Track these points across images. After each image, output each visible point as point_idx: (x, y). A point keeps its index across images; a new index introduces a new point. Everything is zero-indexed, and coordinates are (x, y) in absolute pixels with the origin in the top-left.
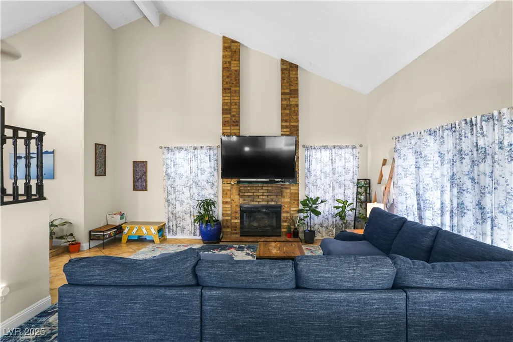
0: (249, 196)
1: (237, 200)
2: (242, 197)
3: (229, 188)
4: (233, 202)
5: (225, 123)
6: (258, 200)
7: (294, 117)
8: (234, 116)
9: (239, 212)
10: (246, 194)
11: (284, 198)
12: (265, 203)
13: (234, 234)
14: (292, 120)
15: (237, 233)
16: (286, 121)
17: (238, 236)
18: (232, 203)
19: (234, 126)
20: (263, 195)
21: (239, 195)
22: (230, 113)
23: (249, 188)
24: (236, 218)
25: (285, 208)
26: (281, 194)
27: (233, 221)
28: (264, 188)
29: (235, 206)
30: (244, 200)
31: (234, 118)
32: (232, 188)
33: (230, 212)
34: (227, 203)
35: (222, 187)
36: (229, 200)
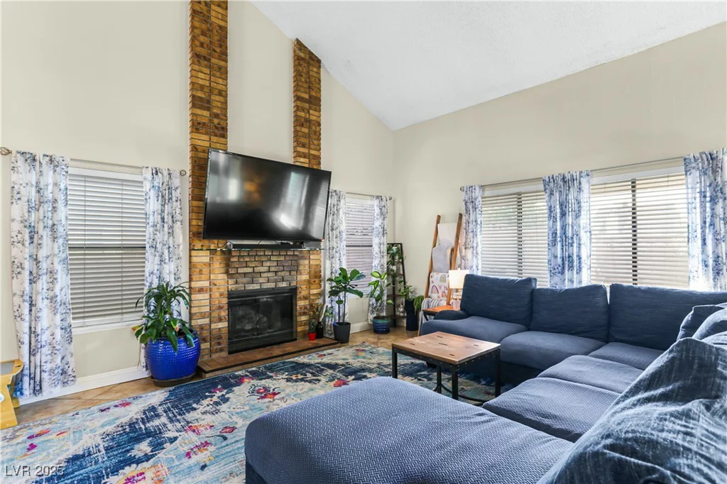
0: (245, 274)
1: (222, 282)
2: (230, 275)
3: (207, 260)
4: (214, 288)
5: (196, 127)
6: (261, 280)
7: (316, 142)
8: (217, 116)
9: (226, 307)
10: (241, 271)
11: (301, 274)
12: (272, 285)
13: (216, 351)
14: (312, 146)
15: (221, 350)
16: (304, 146)
17: (224, 354)
18: (210, 290)
19: (216, 136)
20: (269, 271)
21: (227, 272)
22: (208, 109)
23: (247, 259)
24: (220, 320)
25: (303, 292)
26: (295, 268)
27: (213, 326)
28: (273, 258)
29: (217, 294)
30: (236, 283)
31: (216, 121)
32: (211, 259)
33: (207, 309)
34: (201, 290)
35: (190, 256)
36: (206, 284)
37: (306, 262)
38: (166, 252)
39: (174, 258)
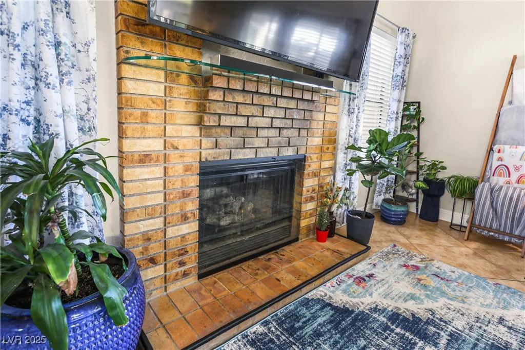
1: (190, 143)
2: (205, 130)
3: (158, 91)
4: (172, 153)
6: (258, 142)
9: (196, 192)
10: (226, 121)
11: (313, 135)
12: (271, 153)
13: (176, 279)
15: (185, 274)
17: (191, 281)
18: (166, 158)
21: (200, 123)
23: (239, 98)
24: (185, 218)
25: (312, 166)
27: (171, 232)
28: (282, 103)
29: (180, 168)
30: (216, 145)
32: (168, 91)
33: (159, 199)
34: (145, 159)
35: (120, 79)
36: (156, 145)
37: (320, 116)
39: (76, 75)
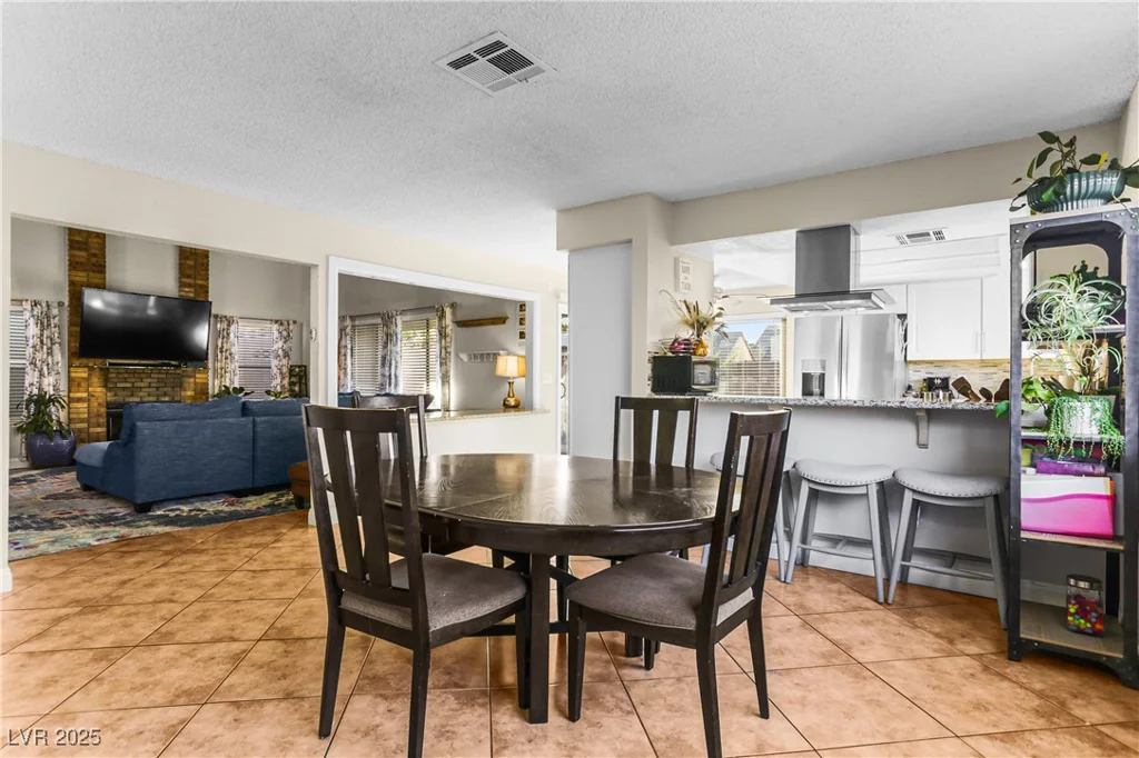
0: (124, 388)
1: (101, 394)
2: (109, 389)
3: (85, 375)
4: (93, 399)
5: (74, 265)
6: (141, 394)
7: (202, 273)
8: (95, 255)
9: (105, 415)
10: (119, 385)
11: (185, 390)
14: (198, 277)
16: (189, 277)
18: (89, 400)
19: (93, 271)
20: (150, 387)
21: (105, 386)
22: (86, 250)
23: (126, 376)
24: (99, 426)
26: (180, 385)
27: (91, 430)
29: (96, 404)
30: (115, 395)
31: (94, 260)
32: (90, 375)
33: (86, 416)
34: (79, 400)
35: (69, 372)
36: (85, 395)
37: (192, 380)
38: (45, 368)
39: (53, 373)
